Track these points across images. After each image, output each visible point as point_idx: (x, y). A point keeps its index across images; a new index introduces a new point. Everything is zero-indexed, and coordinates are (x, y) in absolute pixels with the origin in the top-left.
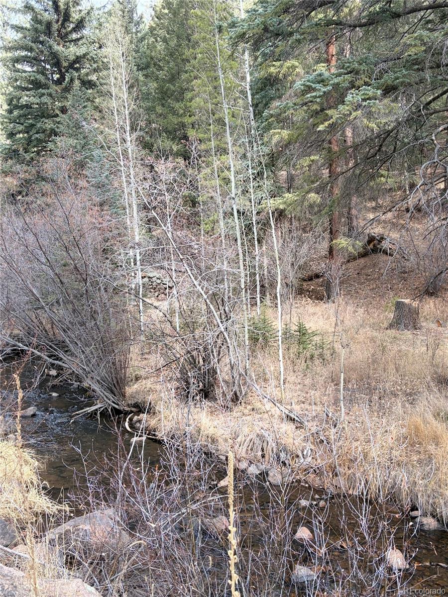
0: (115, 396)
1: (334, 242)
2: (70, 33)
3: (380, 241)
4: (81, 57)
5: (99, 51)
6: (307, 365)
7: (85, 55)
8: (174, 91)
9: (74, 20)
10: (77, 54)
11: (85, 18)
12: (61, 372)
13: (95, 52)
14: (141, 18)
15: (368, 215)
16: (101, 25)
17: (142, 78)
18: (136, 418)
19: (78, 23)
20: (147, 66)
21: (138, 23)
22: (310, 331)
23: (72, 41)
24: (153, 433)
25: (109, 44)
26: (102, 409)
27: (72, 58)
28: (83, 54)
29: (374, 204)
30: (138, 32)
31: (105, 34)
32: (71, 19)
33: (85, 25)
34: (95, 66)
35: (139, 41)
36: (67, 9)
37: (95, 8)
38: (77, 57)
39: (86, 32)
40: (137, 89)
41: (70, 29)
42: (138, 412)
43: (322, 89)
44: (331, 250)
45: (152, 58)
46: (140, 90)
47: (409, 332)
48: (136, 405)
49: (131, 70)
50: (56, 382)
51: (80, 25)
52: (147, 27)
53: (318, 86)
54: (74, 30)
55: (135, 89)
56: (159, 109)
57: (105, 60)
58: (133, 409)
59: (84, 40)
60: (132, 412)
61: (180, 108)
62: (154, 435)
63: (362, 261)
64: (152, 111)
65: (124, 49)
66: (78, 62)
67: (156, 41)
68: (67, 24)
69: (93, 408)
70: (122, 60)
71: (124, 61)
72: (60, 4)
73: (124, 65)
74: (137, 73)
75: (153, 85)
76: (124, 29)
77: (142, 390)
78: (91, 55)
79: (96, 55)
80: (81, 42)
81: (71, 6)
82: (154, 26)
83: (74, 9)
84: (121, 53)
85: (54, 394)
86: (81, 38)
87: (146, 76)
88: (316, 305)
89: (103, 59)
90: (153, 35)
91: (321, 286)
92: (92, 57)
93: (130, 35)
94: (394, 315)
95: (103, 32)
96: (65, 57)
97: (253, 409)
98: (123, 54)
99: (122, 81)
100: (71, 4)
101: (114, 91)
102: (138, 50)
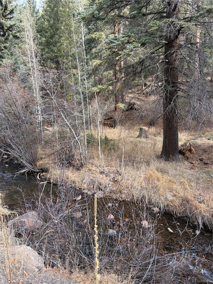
0: (33, 166)
1: (117, 105)
2: (8, 15)
3: (133, 105)
4: (12, 25)
5: (20, 23)
6: (109, 152)
7: (14, 25)
8: (53, 42)
9: (9, 10)
10: (11, 24)
11: (14, 9)
12: (9, 156)
13: (19, 24)
14: (38, 10)
15: (129, 95)
16: (21, 12)
17: (39, 36)
18: (41, 174)
19: (11, 11)
20: (41, 31)
21: (36, 13)
22: (109, 139)
23: (9, 18)
24: (49, 180)
25: (25, 20)
26: (27, 171)
27: (9, 26)
28: (14, 24)
29: (131, 91)
30: (37, 16)
31: (23, 16)
32: (8, 9)
33: (14, 12)
34: (19, 29)
35: (37, 20)
36: (6, 4)
37: (18, 5)
38: (11, 26)
39: (14, 15)
40: (37, 40)
41: (8, 13)
42: (42, 172)
43: (117, 42)
44: (116, 108)
45: (43, 28)
46: (38, 41)
47: (144, 139)
48: (41, 169)
49: (34, 32)
50: (7, 160)
51: (12, 12)
52: (41, 15)
53: (115, 41)
54: (9, 14)
55: (36, 40)
56: (46, 50)
57: (23, 27)
58: (40, 171)
59: (14, 18)
60: (40, 172)
61: (55, 49)
62: (50, 181)
63: (127, 112)
64: (43, 50)
65: (31, 23)
66: (11, 28)
67: (45, 20)
68: (6, 11)
69: (24, 171)
70: (30, 28)
71: (31, 28)
72: (3, 2)
73: (31, 30)
74: (37, 34)
75: (44, 39)
76: (31, 15)
77: (43, 163)
78: (17, 25)
79: (19, 25)
80: (13, 19)
81: (8, 3)
82: (44, 14)
83: (9, 5)
84: (30, 25)
85: (7, 165)
86: (13, 17)
87: (41, 35)
88: (110, 129)
89: (22, 27)
90: (43, 18)
91: (112, 122)
92: (17, 26)
93: (34, 17)
94: (139, 133)
95: (22, 15)
96: (6, 25)
97: (89, 170)
98: (31, 25)
99: (31, 37)
100: (8, 2)
101: (27, 41)
102: (37, 24)
